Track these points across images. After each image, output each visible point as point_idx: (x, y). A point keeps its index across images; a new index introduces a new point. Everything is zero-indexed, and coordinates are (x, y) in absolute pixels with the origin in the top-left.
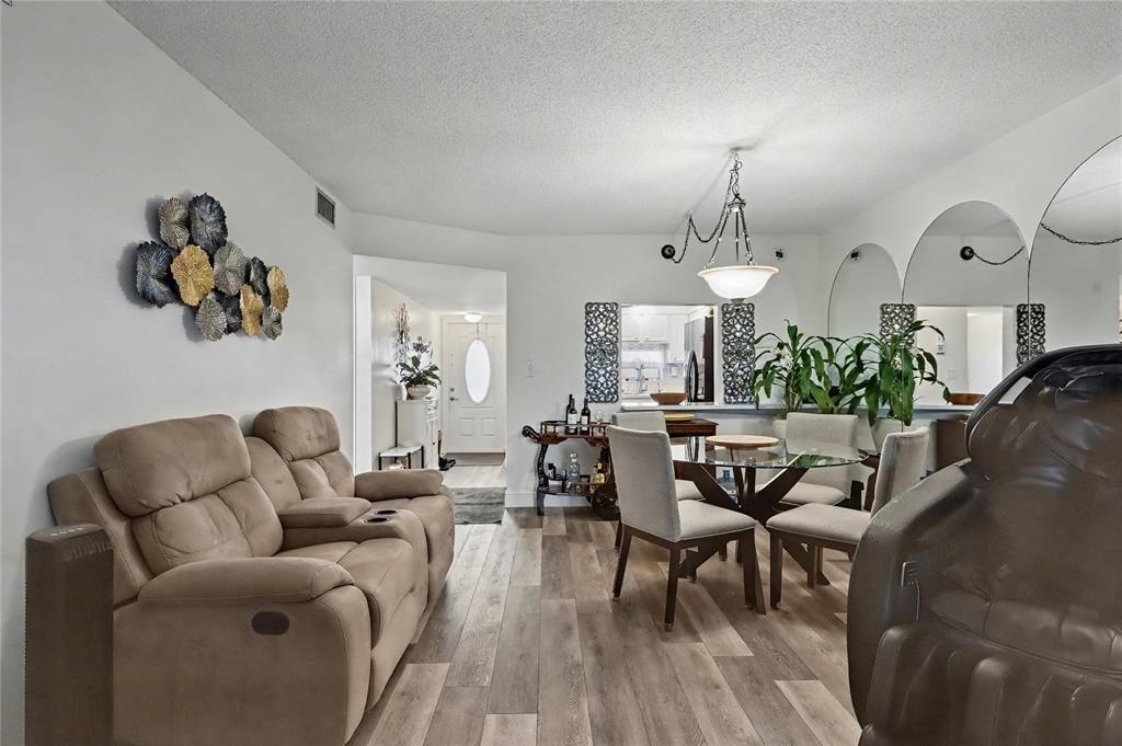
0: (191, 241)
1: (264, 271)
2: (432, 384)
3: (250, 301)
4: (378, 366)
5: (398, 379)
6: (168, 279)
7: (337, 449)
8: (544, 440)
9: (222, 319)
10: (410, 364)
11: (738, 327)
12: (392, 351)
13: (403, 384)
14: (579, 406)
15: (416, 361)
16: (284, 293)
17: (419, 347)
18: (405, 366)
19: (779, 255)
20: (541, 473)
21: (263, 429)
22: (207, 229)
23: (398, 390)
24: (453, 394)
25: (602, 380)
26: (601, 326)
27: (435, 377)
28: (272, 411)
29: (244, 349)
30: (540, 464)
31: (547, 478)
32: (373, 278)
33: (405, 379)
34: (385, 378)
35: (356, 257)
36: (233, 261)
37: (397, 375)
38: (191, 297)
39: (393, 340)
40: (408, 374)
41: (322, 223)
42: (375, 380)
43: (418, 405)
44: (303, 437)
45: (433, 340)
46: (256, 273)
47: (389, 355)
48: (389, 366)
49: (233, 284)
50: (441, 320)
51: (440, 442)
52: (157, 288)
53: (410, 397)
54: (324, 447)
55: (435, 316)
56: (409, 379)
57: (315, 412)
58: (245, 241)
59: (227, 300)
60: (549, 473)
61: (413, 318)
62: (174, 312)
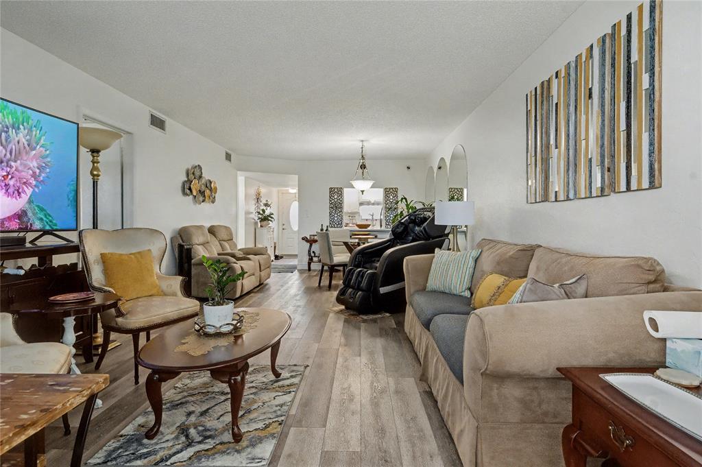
0: (195, 178)
1: (211, 182)
2: (271, 221)
3: (207, 192)
4: (248, 213)
5: (256, 218)
6: (190, 189)
7: (232, 239)
8: (311, 242)
9: (201, 199)
10: (261, 212)
11: (391, 197)
12: (254, 207)
13: (259, 221)
14: (325, 228)
15: (264, 211)
16: (216, 189)
17: (266, 205)
18: (259, 213)
19: (408, 168)
20: (309, 254)
21: (212, 231)
22: (197, 174)
23: (256, 223)
24: (284, 227)
25: (336, 218)
26: (336, 197)
27: (272, 218)
28: (214, 226)
29: (206, 206)
30: (309, 251)
31: (312, 257)
32: (245, 178)
33: (259, 218)
34: (250, 218)
35: (238, 172)
36: (203, 181)
37: (255, 217)
38: (195, 194)
39: (254, 202)
40: (260, 216)
41: (228, 162)
42: (246, 219)
43: (265, 230)
44: (223, 235)
45: (273, 201)
46: (208, 185)
47: (253, 208)
48: (252, 213)
49: (203, 188)
50: (278, 193)
51: (275, 247)
52: (188, 191)
53: (261, 226)
54: (229, 238)
55: (275, 190)
56: (261, 218)
57: (225, 227)
58: (206, 176)
59: (202, 193)
60: (313, 255)
61: (263, 191)
62: (191, 197)
